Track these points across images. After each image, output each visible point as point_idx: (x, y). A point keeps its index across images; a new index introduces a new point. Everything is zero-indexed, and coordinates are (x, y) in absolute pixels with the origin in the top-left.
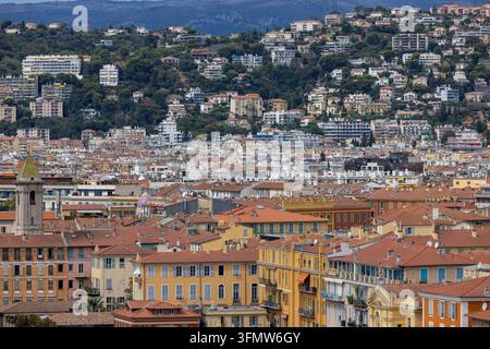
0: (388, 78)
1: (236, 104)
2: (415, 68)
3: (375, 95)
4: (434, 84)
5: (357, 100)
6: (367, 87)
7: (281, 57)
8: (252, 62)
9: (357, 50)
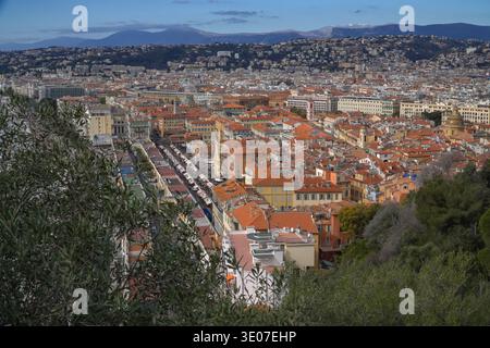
0: (301, 56)
1: (265, 62)
2: (306, 54)
3: (297, 60)
4: (311, 58)
5: (293, 61)
6: (295, 58)
7: (276, 51)
8: (270, 52)
9: (293, 50)
